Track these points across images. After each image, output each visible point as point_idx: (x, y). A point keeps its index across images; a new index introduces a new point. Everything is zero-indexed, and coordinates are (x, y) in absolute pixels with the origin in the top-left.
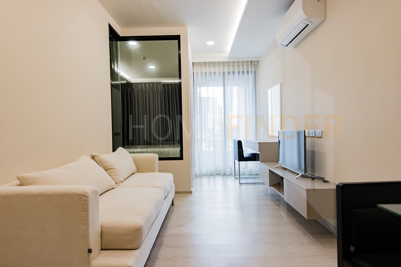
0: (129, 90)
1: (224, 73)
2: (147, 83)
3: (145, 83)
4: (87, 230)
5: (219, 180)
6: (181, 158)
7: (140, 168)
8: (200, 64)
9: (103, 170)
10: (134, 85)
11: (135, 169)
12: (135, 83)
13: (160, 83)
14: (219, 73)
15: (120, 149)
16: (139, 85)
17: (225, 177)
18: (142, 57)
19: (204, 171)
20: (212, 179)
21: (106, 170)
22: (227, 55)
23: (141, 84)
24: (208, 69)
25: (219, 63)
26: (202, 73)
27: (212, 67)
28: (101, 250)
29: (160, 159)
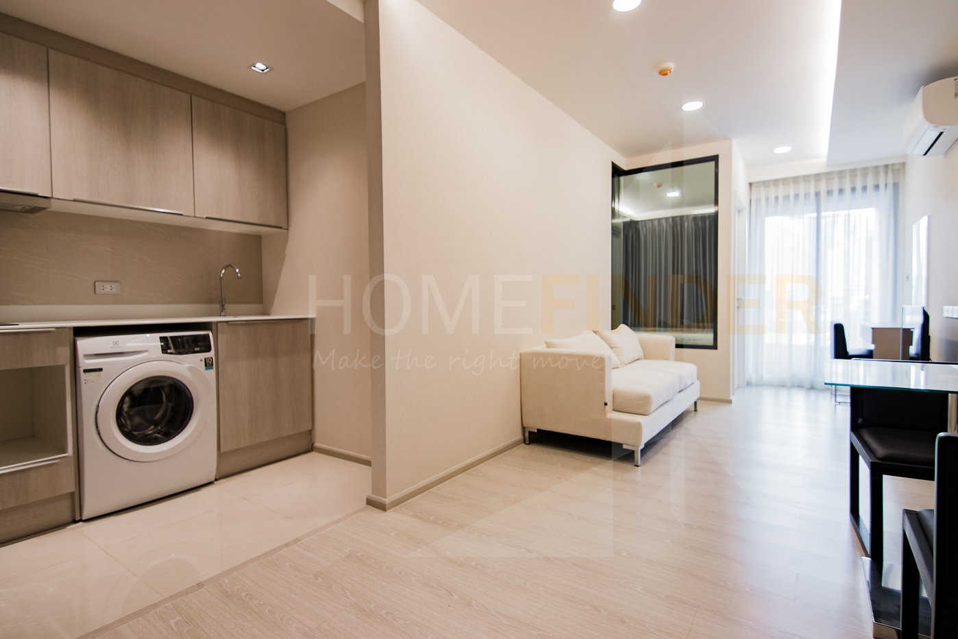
0: (631, 233)
1: (817, 194)
2: (662, 218)
3: (659, 220)
4: (603, 387)
5: (800, 397)
6: (715, 347)
7: (648, 354)
8: (766, 184)
9: (609, 348)
10: (640, 224)
11: (641, 354)
12: (642, 221)
13: (688, 216)
14: (807, 195)
15: (623, 327)
16: (648, 223)
17: (813, 394)
18: (655, 185)
19: (766, 377)
20: (783, 393)
21: (611, 348)
22: (825, 160)
23: (652, 221)
24: (781, 192)
25: (806, 178)
26: (767, 199)
27: (791, 184)
28: (613, 410)
29: (678, 346)
